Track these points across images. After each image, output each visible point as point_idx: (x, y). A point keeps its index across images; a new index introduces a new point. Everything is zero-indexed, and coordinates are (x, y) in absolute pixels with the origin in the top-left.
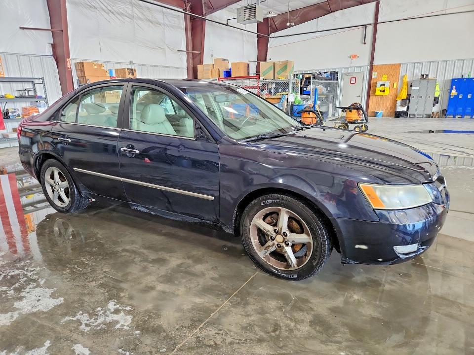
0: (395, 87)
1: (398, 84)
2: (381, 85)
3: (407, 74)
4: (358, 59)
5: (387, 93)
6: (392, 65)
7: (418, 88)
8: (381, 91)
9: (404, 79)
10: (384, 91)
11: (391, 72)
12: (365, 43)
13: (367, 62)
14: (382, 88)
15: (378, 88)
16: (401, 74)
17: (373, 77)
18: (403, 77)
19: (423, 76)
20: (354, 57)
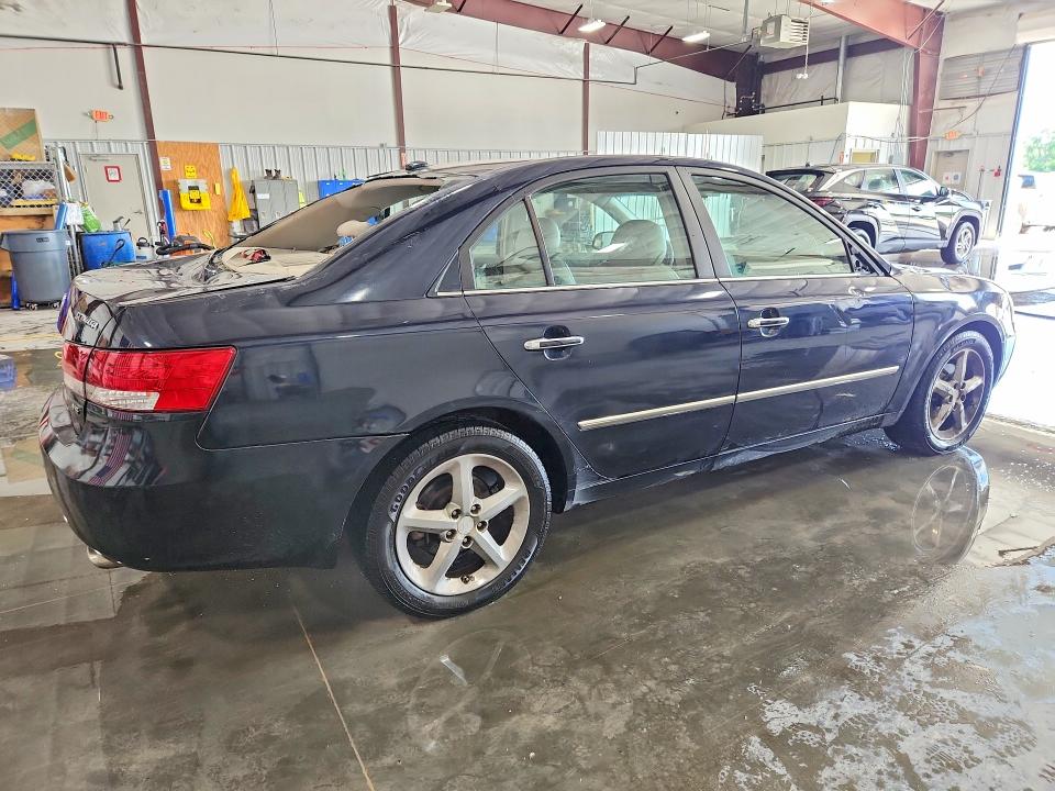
0: (218, 192)
1: (221, 185)
2: (191, 188)
3: (236, 165)
4: (110, 122)
5: (206, 204)
6: (200, 144)
7: (267, 196)
8: (191, 201)
9: (234, 176)
10: (199, 201)
11: (202, 159)
12: (120, 87)
13: (137, 131)
14: (195, 195)
15: (185, 195)
16: (225, 165)
17: (163, 167)
18: (230, 172)
19: (269, 172)
20: (99, 116)
